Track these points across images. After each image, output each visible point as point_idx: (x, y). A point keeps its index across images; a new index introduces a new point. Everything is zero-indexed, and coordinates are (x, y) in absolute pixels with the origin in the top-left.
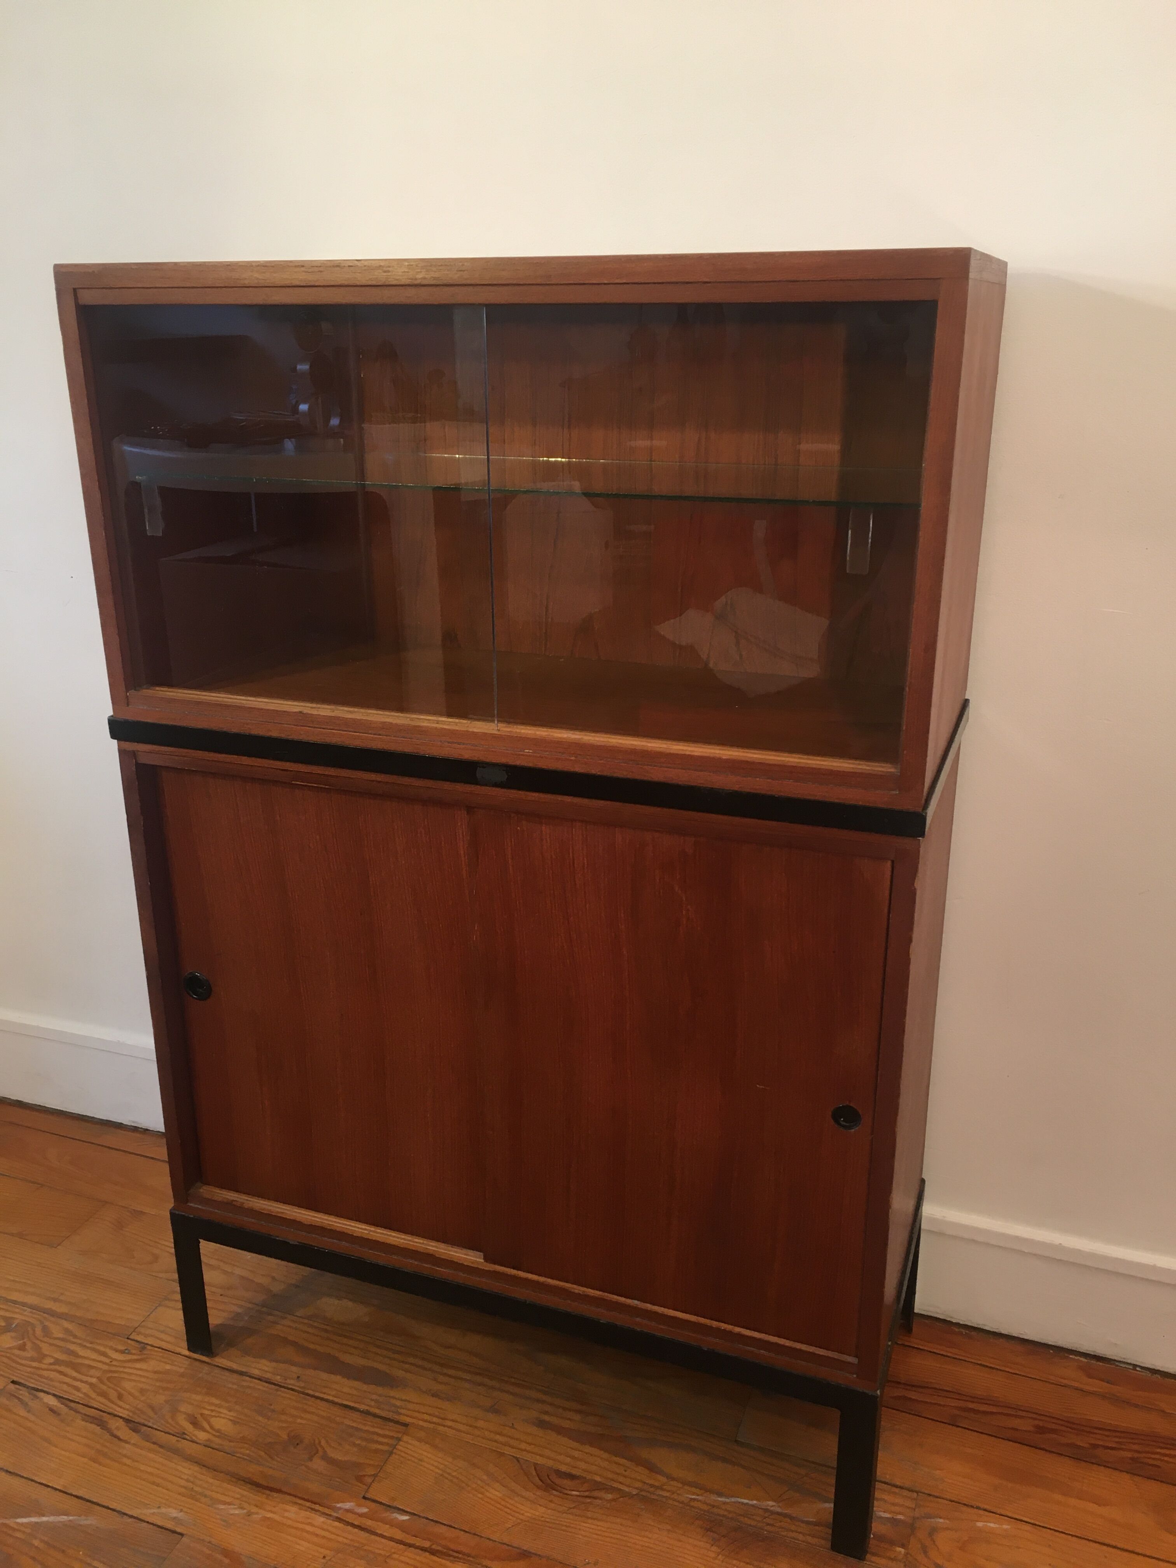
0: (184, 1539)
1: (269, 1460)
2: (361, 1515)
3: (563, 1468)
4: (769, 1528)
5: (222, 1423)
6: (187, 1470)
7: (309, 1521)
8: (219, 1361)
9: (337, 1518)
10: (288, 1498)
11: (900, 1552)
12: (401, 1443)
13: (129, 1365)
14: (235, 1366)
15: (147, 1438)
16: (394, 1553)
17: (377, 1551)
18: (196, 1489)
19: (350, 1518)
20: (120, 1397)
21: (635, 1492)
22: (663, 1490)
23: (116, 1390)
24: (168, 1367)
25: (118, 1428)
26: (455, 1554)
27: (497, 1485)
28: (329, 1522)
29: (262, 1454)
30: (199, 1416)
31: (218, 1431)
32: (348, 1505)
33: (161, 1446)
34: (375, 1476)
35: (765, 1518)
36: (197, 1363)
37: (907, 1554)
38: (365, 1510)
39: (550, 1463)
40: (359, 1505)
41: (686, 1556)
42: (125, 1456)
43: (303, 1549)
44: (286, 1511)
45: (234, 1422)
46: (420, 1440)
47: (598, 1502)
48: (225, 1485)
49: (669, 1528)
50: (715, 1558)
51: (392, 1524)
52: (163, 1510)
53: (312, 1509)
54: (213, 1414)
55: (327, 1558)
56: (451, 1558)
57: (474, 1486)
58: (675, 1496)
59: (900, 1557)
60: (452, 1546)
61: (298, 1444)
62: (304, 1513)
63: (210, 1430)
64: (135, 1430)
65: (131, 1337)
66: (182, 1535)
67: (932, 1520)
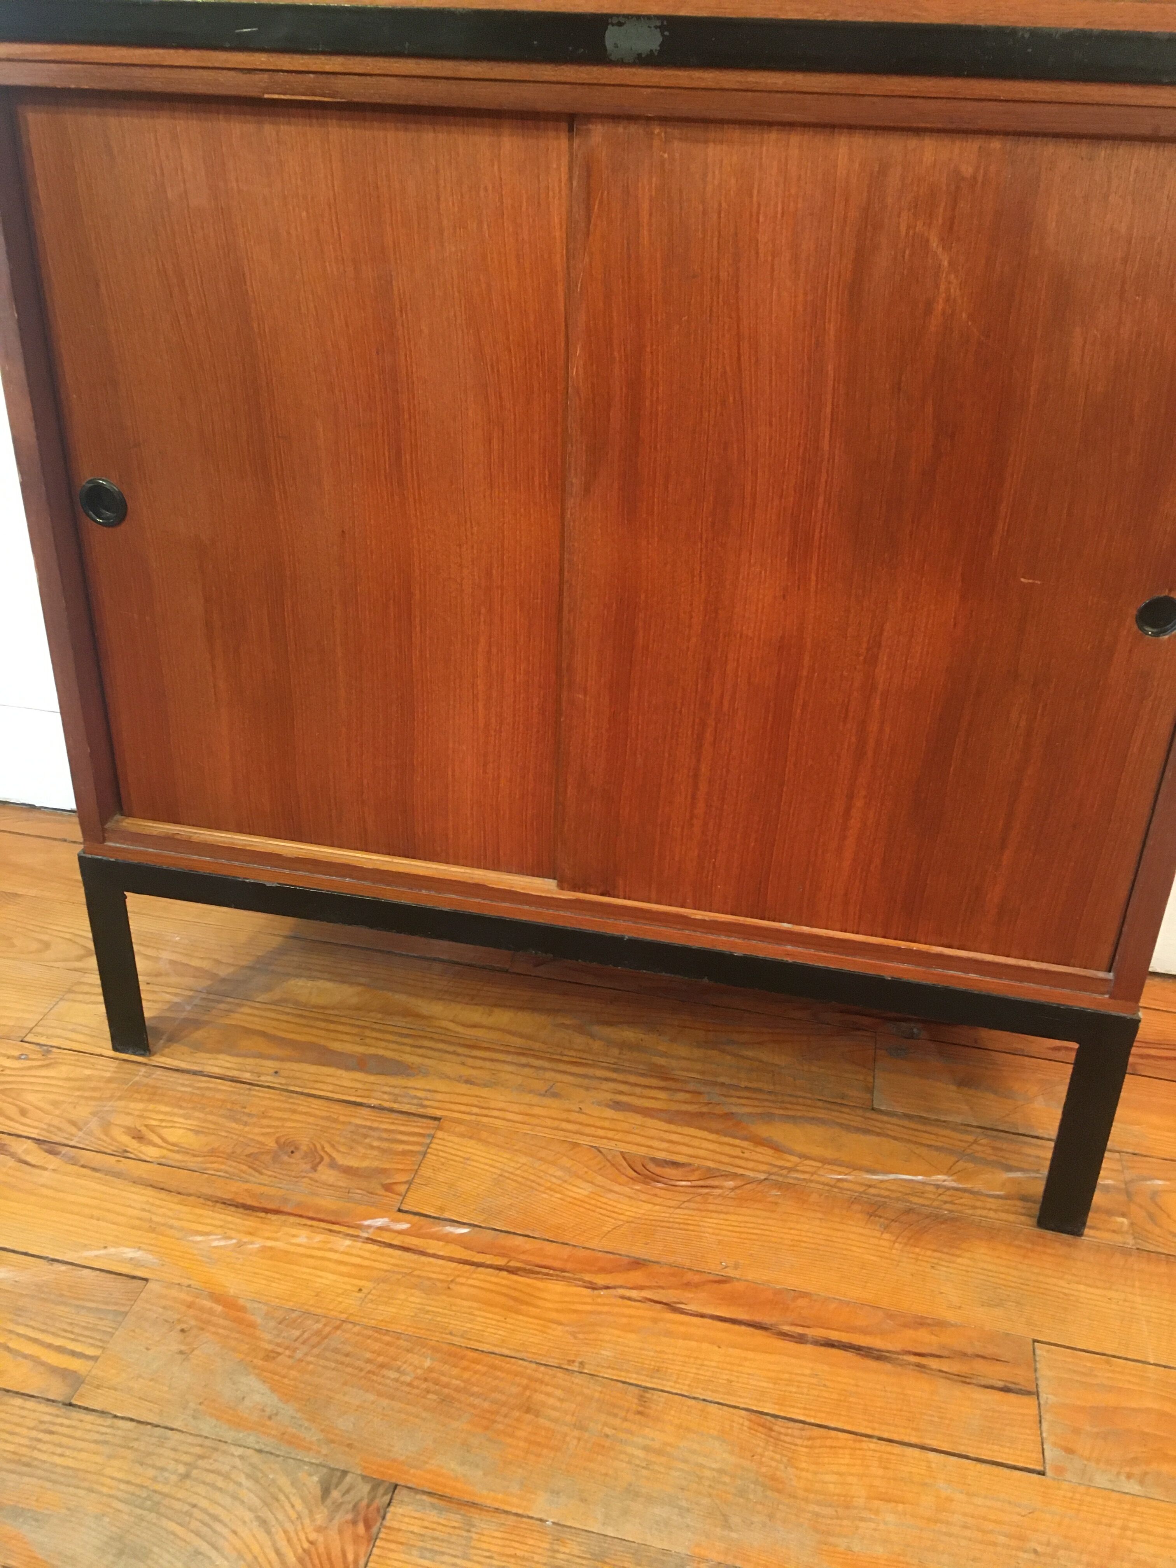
0: (150, 1285)
1: (257, 1174)
2: (400, 1232)
3: (661, 1155)
4: (948, 1206)
5: (175, 1135)
6: (140, 1197)
7: (329, 1246)
8: (157, 1060)
9: (368, 1239)
10: (292, 1219)
11: (1123, 1223)
12: (436, 1141)
13: (33, 1072)
14: (183, 1065)
15: (74, 1161)
16: (459, 1276)
17: (434, 1276)
18: (155, 1218)
19: (386, 1237)
20: (23, 1112)
21: (762, 1176)
22: (797, 1171)
23: (16, 1105)
24: (88, 1072)
25: (26, 1151)
26: (544, 1270)
27: (579, 1182)
28: (359, 1244)
29: (244, 1168)
30: (143, 1129)
31: (173, 1145)
32: (380, 1222)
33: (94, 1169)
34: (410, 1183)
35: (940, 1195)
36: (130, 1066)
37: (1132, 1224)
38: (405, 1226)
39: (643, 1151)
40: (394, 1220)
41: (854, 1249)
42: (43, 1186)
43: (328, 1282)
44: (294, 1236)
45: (197, 1132)
46: (462, 1135)
47: (717, 1192)
48: (198, 1211)
49: (820, 1215)
50: (891, 1248)
51: (447, 1239)
52: (112, 1250)
53: (330, 1231)
54: (164, 1124)
55: (364, 1290)
56: (540, 1276)
57: (549, 1184)
58: (815, 1177)
59: (1125, 1228)
60: (538, 1261)
61: (292, 1152)
62: (319, 1238)
63: (164, 1145)
64: (51, 1152)
65: (26, 1039)
66: (146, 1280)
67: (1148, 1183)
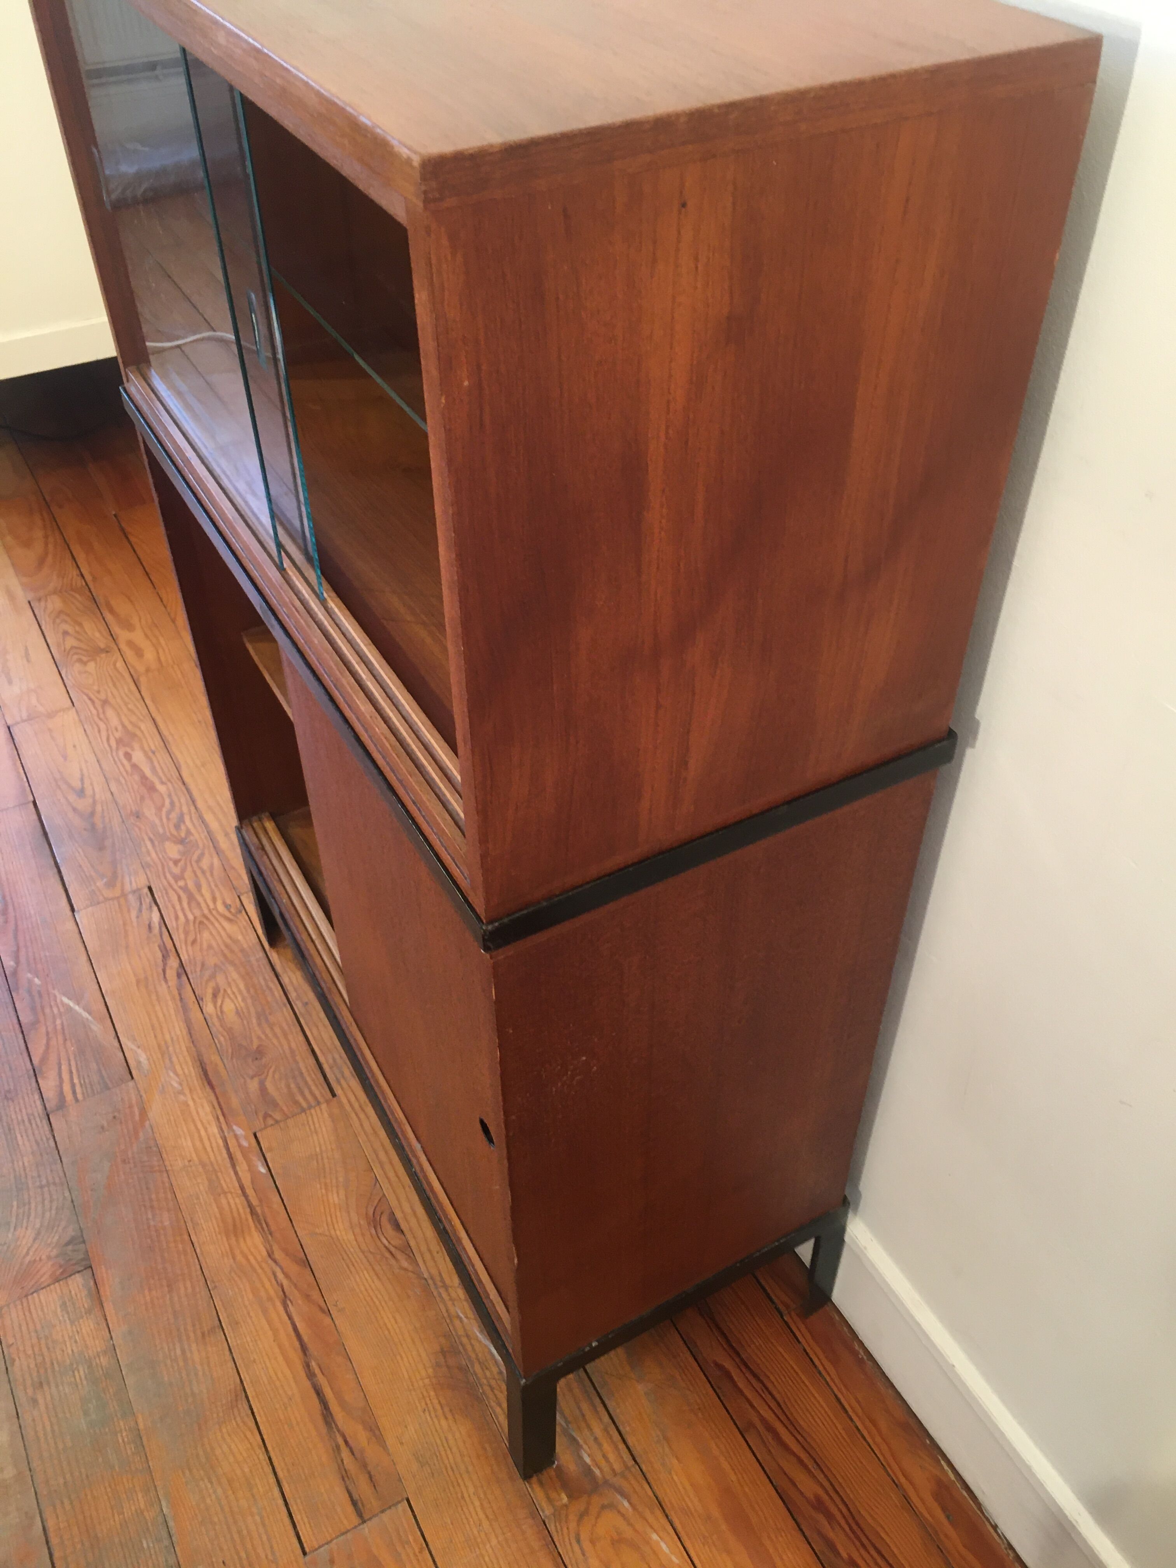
0: (131, 1084)
1: (230, 1058)
2: (240, 1146)
3: (399, 1215)
4: (487, 1388)
5: (229, 1007)
6: (178, 1029)
7: (208, 1126)
8: (273, 954)
9: (225, 1137)
10: (213, 1097)
11: (561, 1499)
12: (317, 1108)
13: (222, 920)
14: (276, 966)
15: (180, 989)
16: (231, 1193)
17: (222, 1182)
18: (171, 1049)
19: (232, 1143)
20: (194, 942)
21: (426, 1275)
22: (447, 1290)
23: (196, 936)
24: (240, 937)
25: (171, 968)
26: (264, 1225)
27: (342, 1193)
28: (218, 1136)
29: (230, 1051)
30: (222, 991)
31: (222, 1012)
32: (239, 1131)
33: (181, 999)
34: (277, 1122)
35: (494, 1379)
36: (259, 947)
37: (566, 1506)
38: (245, 1144)
39: (393, 1203)
40: (246, 1138)
41: (405, 1359)
42: (157, 992)
43: (184, 1144)
44: (203, 1107)
45: (237, 1013)
46: (331, 1115)
47: (392, 1261)
48: (188, 1059)
49: (418, 1325)
50: (422, 1379)
51: (251, 1168)
52: (139, 1051)
53: (218, 1118)
54: (232, 996)
55: (191, 1163)
56: (259, 1226)
57: (328, 1181)
58: (449, 1303)
59: (558, 1504)
60: (268, 1217)
61: (257, 1059)
62: (210, 1117)
63: (218, 1009)
64: (179, 976)
65: (242, 898)
66: (132, 1078)
67: (619, 1497)
